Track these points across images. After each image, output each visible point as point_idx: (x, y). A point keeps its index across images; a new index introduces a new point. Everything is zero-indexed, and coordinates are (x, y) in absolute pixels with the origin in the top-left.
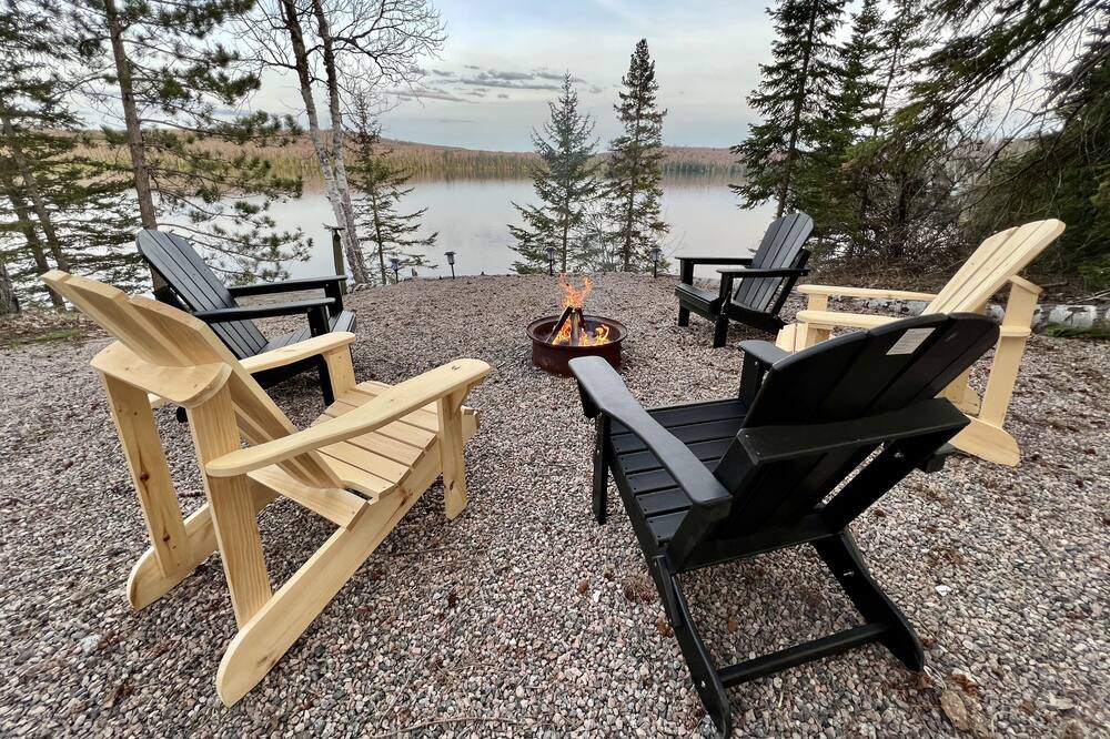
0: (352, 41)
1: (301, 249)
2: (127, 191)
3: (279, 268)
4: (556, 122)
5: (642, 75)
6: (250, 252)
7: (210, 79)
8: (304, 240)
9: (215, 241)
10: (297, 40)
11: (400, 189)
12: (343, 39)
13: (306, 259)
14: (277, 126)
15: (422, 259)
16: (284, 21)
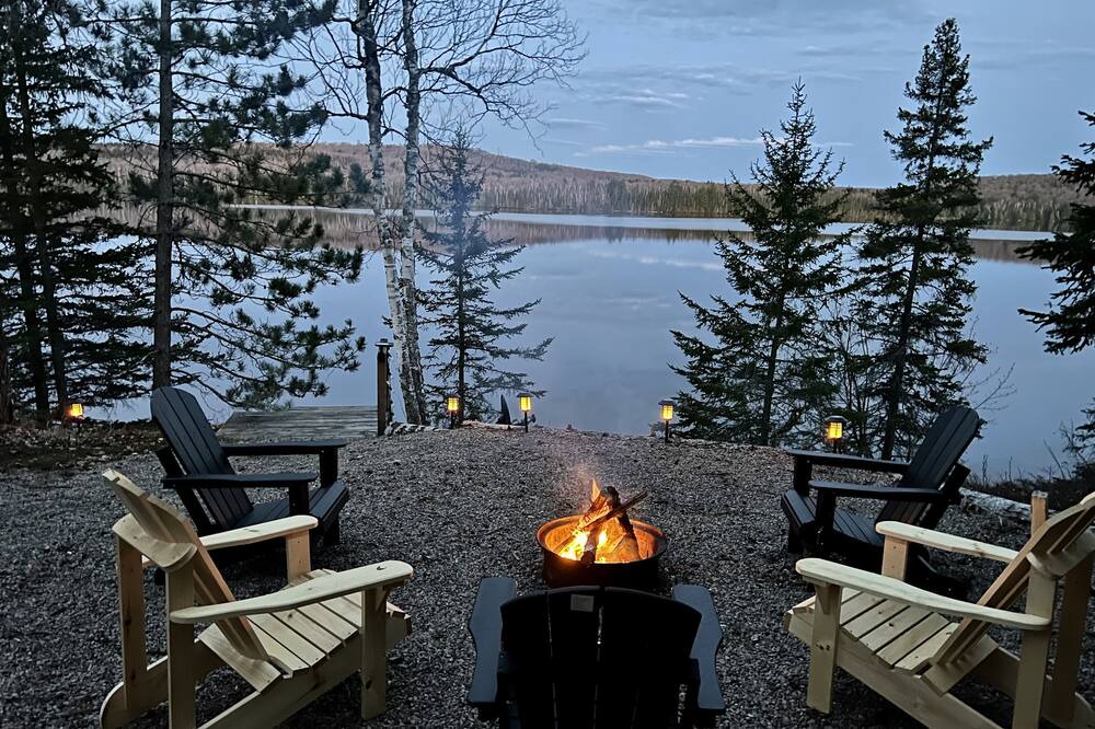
0: (448, 72)
1: (347, 354)
2: (142, 260)
3: (313, 377)
4: (773, 162)
5: (943, 80)
6: (280, 351)
7: (265, 112)
8: (352, 340)
9: (236, 335)
10: (373, 82)
11: (503, 268)
12: (436, 70)
13: (353, 367)
14: (338, 179)
15: (523, 380)
16: (360, 58)
